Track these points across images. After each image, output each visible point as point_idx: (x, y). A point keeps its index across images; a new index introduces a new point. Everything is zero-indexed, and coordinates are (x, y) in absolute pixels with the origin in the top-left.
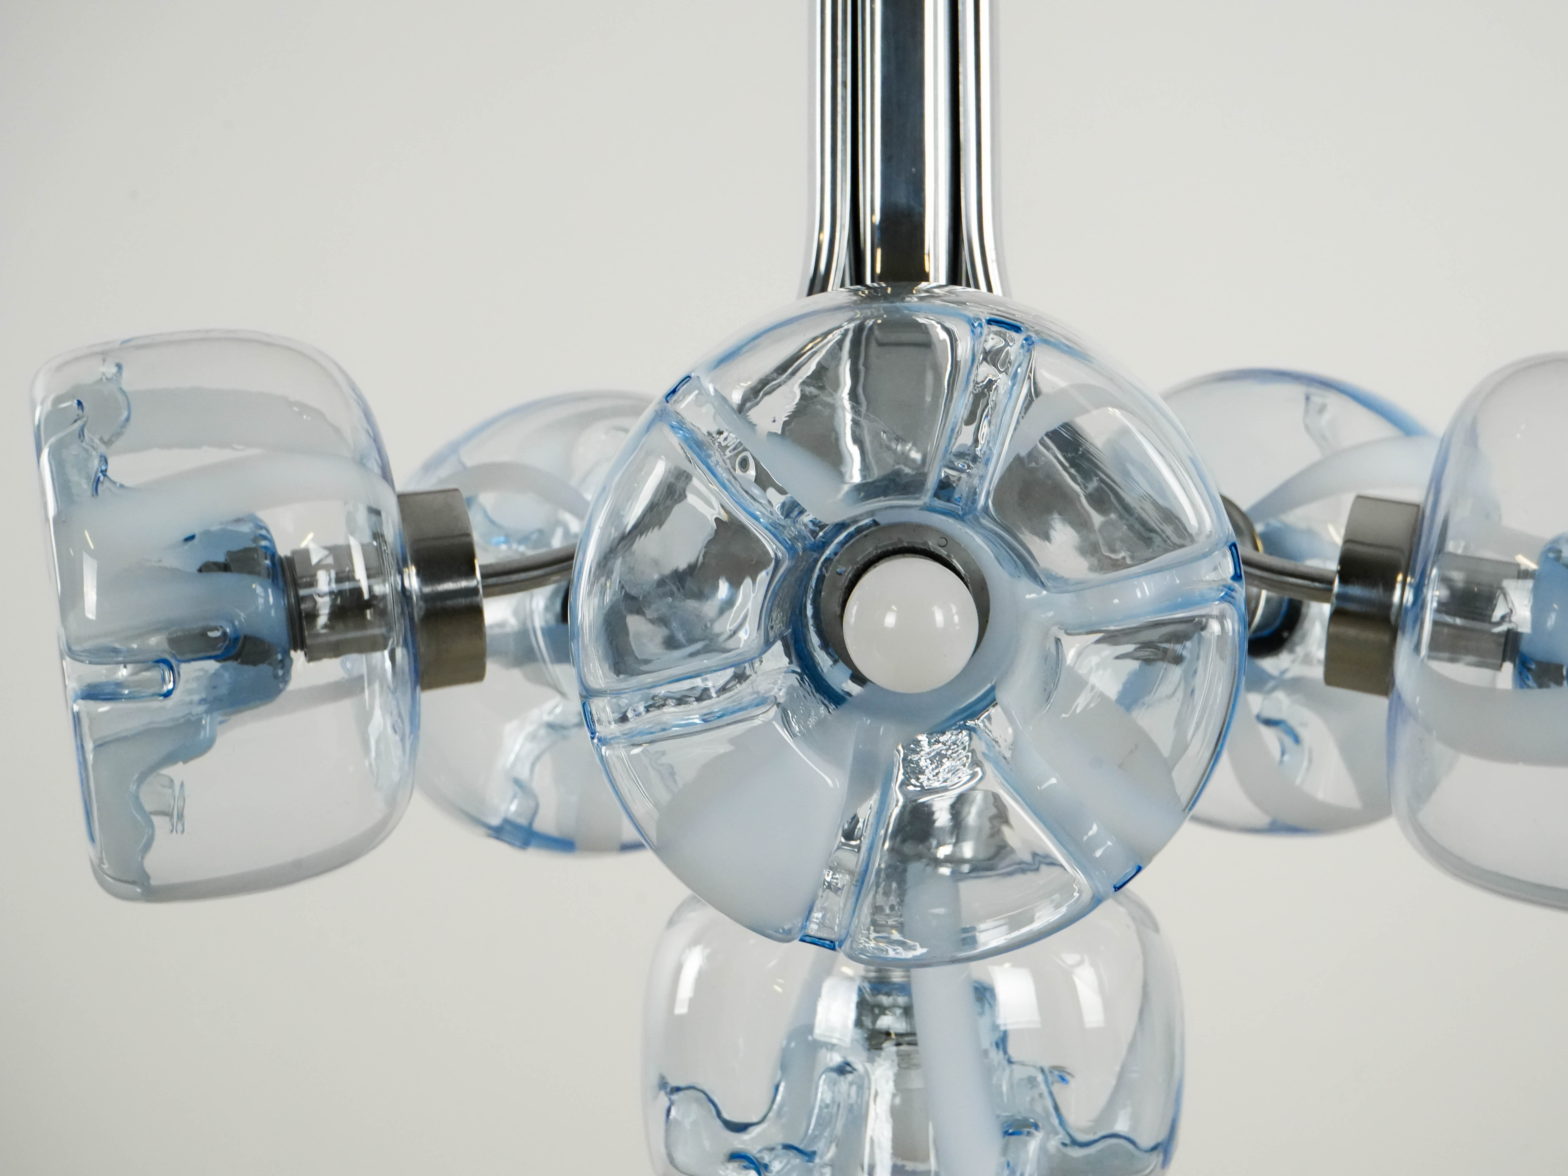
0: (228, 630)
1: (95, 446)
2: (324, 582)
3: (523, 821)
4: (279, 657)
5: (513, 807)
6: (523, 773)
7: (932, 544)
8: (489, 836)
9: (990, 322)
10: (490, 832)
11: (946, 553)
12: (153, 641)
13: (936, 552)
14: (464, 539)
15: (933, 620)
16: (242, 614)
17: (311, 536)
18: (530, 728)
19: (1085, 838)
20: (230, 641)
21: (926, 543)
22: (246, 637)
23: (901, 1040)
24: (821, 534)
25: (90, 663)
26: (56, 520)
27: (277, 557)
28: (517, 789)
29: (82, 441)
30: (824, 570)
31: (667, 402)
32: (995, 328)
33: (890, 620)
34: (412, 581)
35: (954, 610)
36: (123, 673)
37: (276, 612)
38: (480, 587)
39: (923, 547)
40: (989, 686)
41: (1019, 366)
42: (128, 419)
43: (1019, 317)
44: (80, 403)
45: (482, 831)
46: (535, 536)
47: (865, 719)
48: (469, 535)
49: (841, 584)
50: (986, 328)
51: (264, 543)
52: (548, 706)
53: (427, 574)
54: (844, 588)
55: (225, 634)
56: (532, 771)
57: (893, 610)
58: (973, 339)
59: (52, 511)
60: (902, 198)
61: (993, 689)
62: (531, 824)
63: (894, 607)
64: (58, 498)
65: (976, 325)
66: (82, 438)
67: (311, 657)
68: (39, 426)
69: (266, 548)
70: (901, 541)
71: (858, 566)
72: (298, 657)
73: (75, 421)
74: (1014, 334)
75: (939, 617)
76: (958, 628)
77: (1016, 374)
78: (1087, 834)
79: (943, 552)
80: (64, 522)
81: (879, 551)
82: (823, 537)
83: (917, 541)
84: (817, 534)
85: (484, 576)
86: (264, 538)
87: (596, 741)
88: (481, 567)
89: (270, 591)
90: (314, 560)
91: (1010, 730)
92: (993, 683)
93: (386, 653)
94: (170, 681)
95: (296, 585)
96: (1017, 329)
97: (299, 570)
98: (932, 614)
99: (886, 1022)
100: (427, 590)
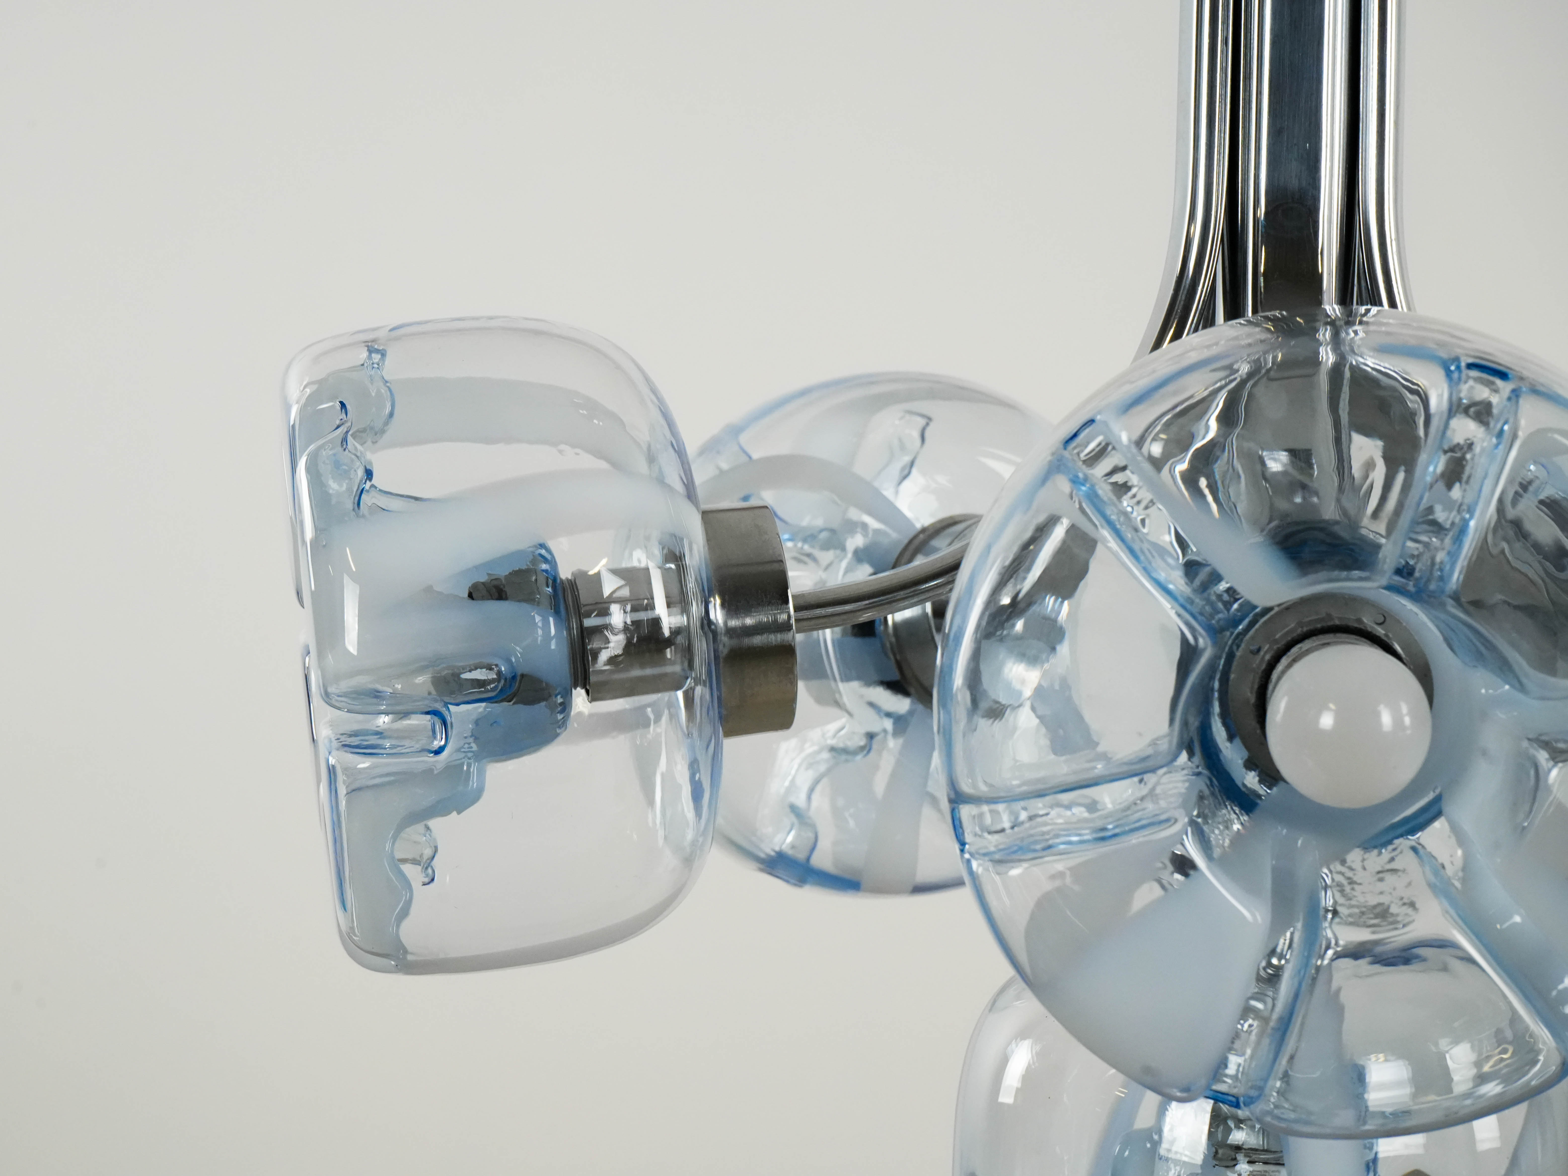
0: (503, 669)
1: (359, 454)
2: (618, 617)
3: (801, 856)
4: (560, 700)
5: (790, 839)
6: (800, 800)
7: (1369, 622)
8: (761, 870)
9: (1470, 366)
10: (761, 866)
11: (1383, 632)
12: (420, 680)
13: (1374, 632)
14: (776, 566)
15: (1379, 723)
16: (518, 648)
17: (604, 561)
18: (810, 749)
19: (1554, 993)
20: (506, 679)
21: (1359, 621)
22: (523, 676)
23: (1254, 1157)
24: (1236, 606)
25: (348, 711)
26: (315, 542)
27: (558, 581)
28: (794, 819)
29: (345, 450)
30: (1235, 648)
31: (1065, 448)
32: (1474, 373)
33: (1327, 721)
34: (717, 614)
35: (1404, 709)
36: (383, 720)
37: (557, 644)
38: (793, 621)
39: (1356, 625)
40: (1431, 796)
41: (1505, 423)
42: (391, 415)
43: (1503, 359)
44: (343, 404)
45: (754, 865)
46: (824, 535)
47: (1279, 828)
48: (781, 562)
49: (1254, 665)
50: (1465, 372)
51: (544, 566)
52: (832, 727)
53: (731, 606)
54: (1260, 671)
55: (499, 673)
56: (809, 798)
57: (1329, 709)
58: (1450, 387)
59: (309, 533)
60: (1293, 180)
61: (1438, 799)
62: (808, 859)
63: (1332, 706)
64: (315, 513)
65: (1453, 368)
66: (345, 446)
67: (593, 695)
68: (293, 426)
69: (546, 571)
70: (1329, 616)
71: (1279, 646)
72: (579, 698)
73: (338, 427)
74: (1499, 382)
75: (1386, 719)
76: (1409, 732)
77: (1501, 433)
78: (1556, 988)
79: (1380, 631)
80: (324, 546)
81: (1305, 629)
82: (1237, 610)
83: (1349, 617)
84: (1231, 606)
85: (797, 609)
86: (546, 560)
87: (967, 856)
88: (793, 596)
89: (551, 619)
90: (607, 592)
91: (1460, 852)
92: (1438, 791)
93: (680, 694)
94: (442, 738)
95: (581, 616)
96: (1503, 375)
97: (585, 597)
98: (1378, 715)
99: (1238, 1136)
100: (733, 623)
